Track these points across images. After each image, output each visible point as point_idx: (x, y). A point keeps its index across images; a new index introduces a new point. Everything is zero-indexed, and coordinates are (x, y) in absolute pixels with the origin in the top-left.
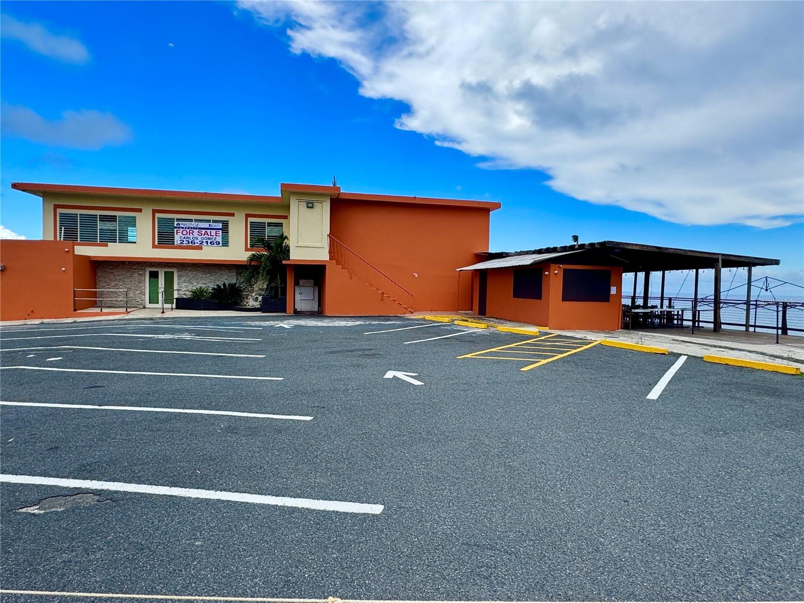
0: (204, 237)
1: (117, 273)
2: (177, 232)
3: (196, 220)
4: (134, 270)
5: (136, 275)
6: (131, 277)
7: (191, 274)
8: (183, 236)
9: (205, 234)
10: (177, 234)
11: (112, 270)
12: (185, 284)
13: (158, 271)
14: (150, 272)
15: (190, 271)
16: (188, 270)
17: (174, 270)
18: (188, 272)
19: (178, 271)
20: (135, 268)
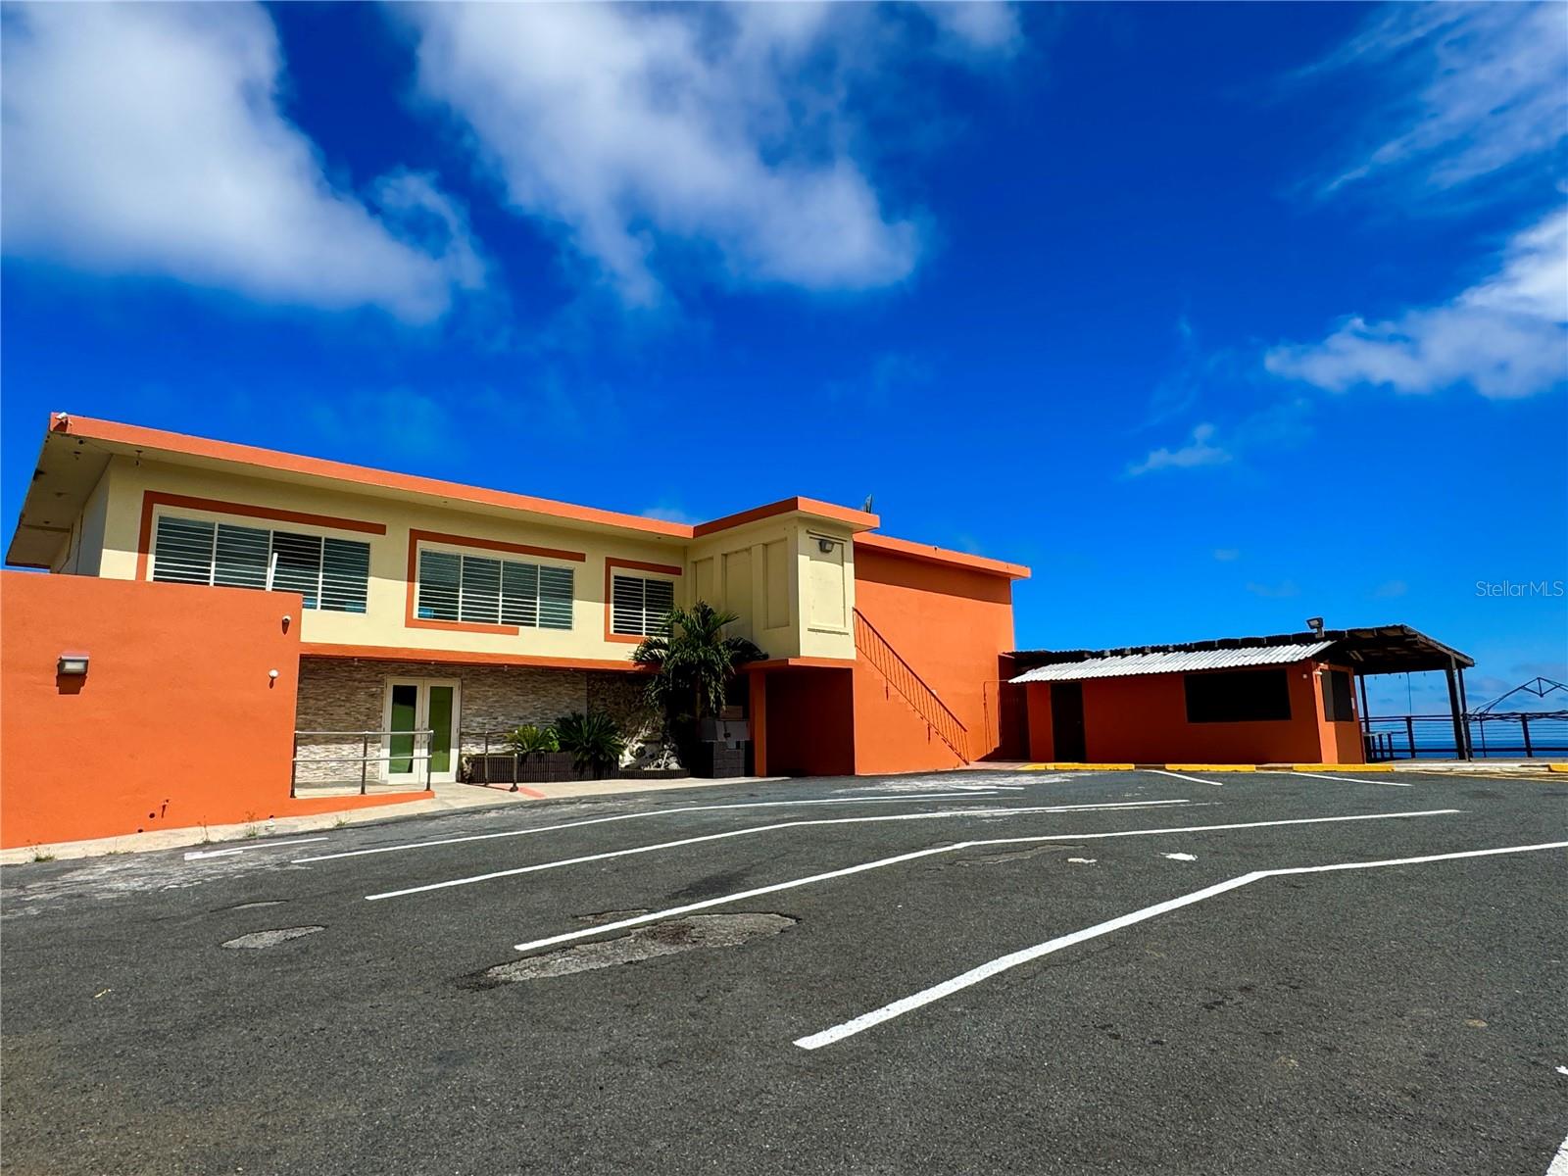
4: (357, 684)
5: (362, 696)
6: (347, 701)
7: (494, 694)
12: (480, 719)
13: (414, 689)
14: (396, 688)
15: (490, 686)
16: (484, 685)
17: (455, 684)
18: (487, 689)
19: (463, 686)
20: (359, 676)
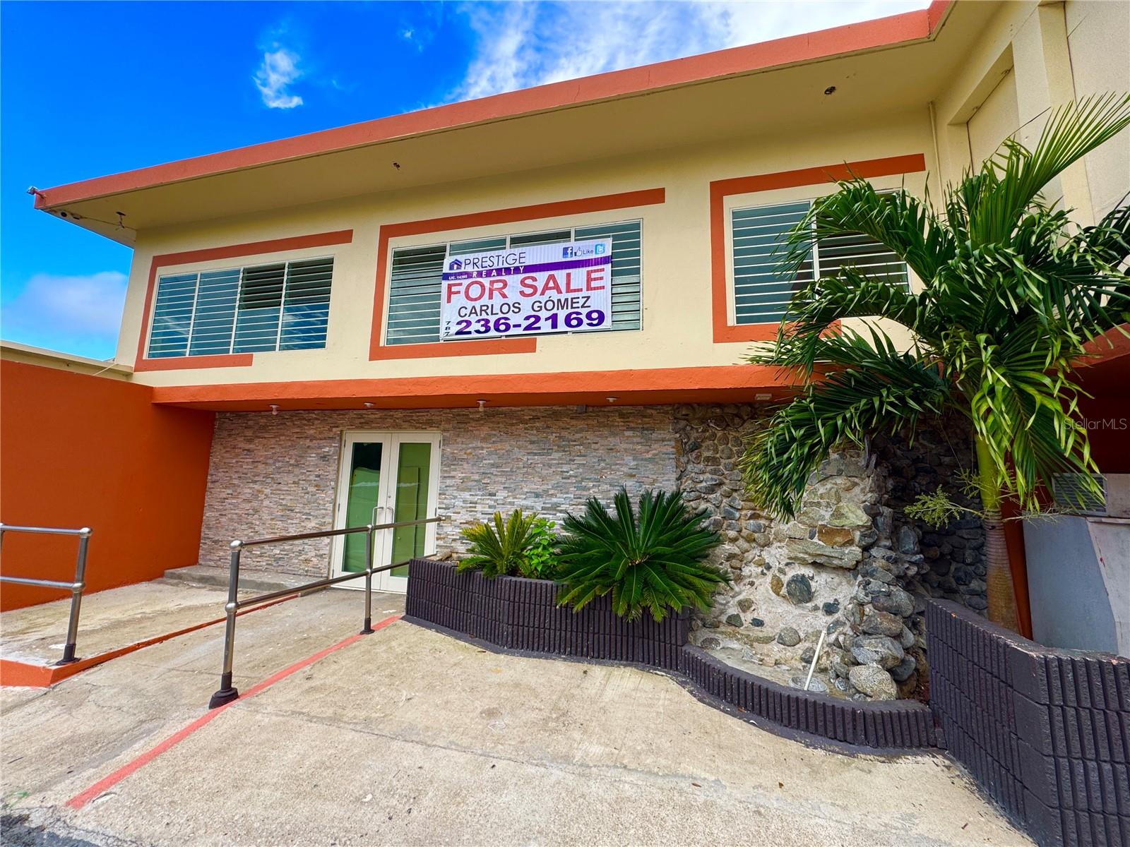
0: (544, 299)
1: (262, 453)
2: (450, 293)
3: (516, 241)
4: (308, 442)
5: (312, 458)
6: (297, 466)
7: (490, 454)
8: (469, 304)
9: (546, 288)
10: (449, 301)
11: (250, 441)
12: (466, 495)
13: (380, 445)
14: (356, 446)
15: (484, 440)
16: (475, 437)
17: (432, 438)
18: (479, 444)
19: (445, 442)
20: (312, 432)
